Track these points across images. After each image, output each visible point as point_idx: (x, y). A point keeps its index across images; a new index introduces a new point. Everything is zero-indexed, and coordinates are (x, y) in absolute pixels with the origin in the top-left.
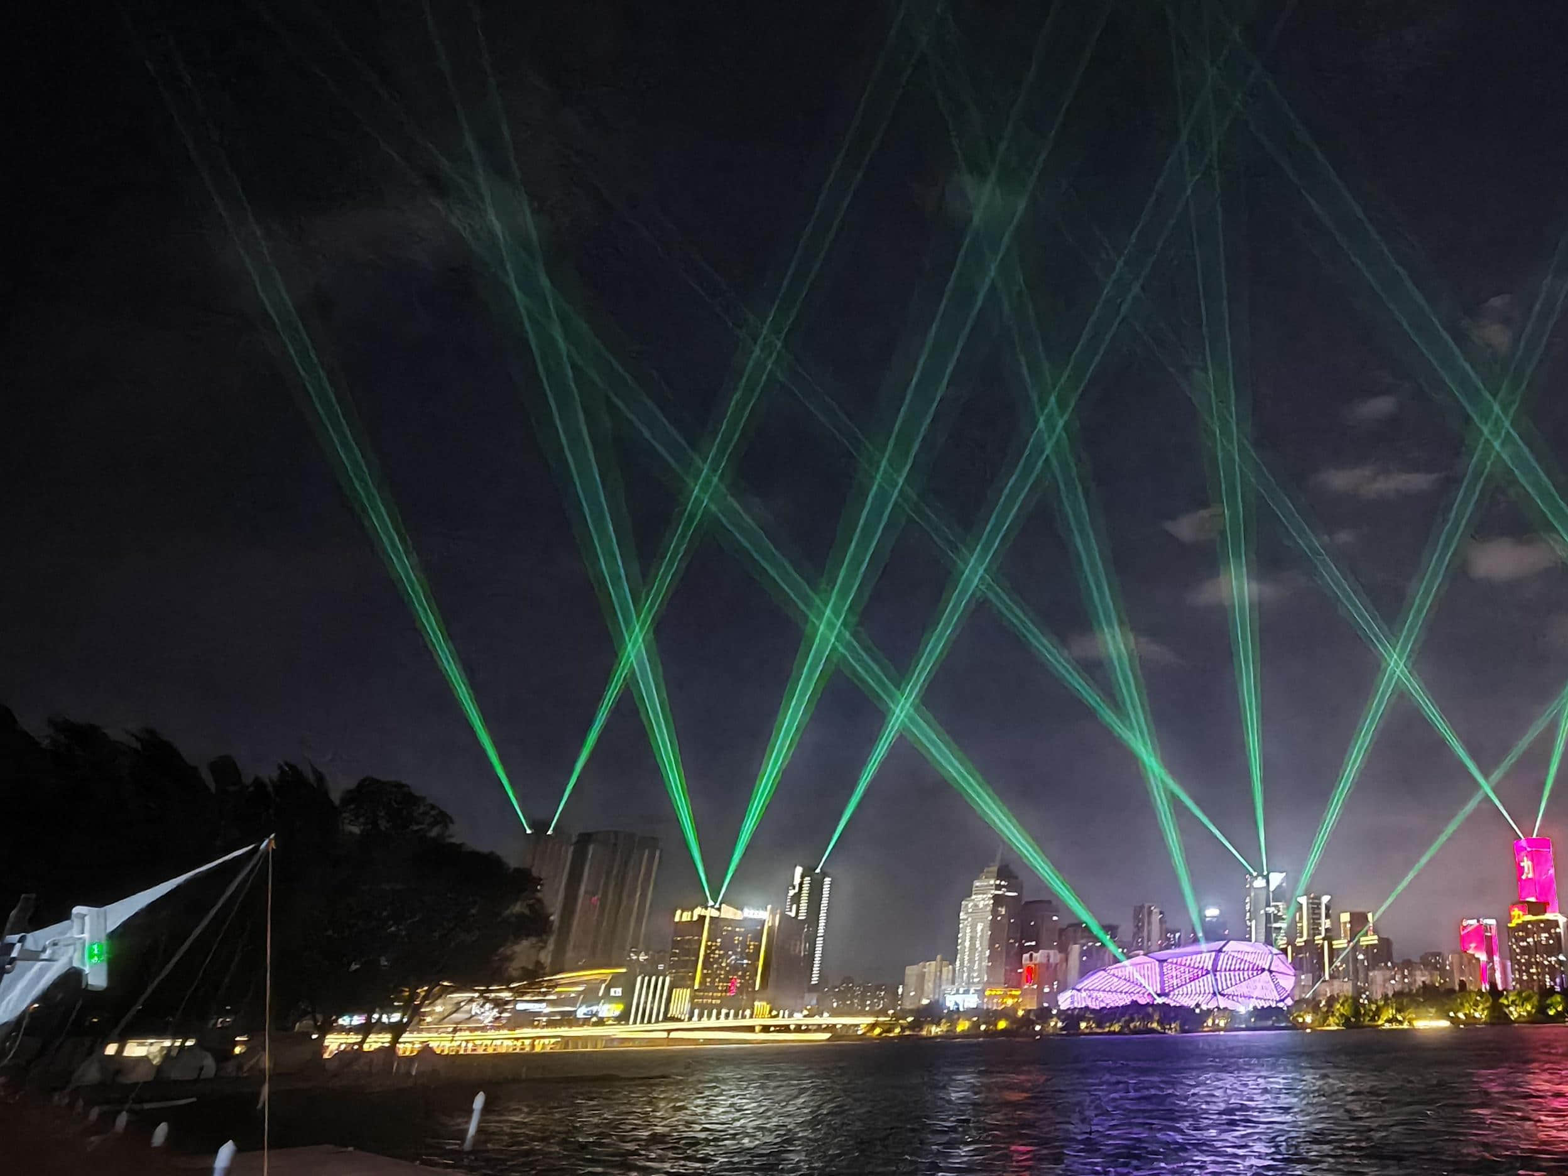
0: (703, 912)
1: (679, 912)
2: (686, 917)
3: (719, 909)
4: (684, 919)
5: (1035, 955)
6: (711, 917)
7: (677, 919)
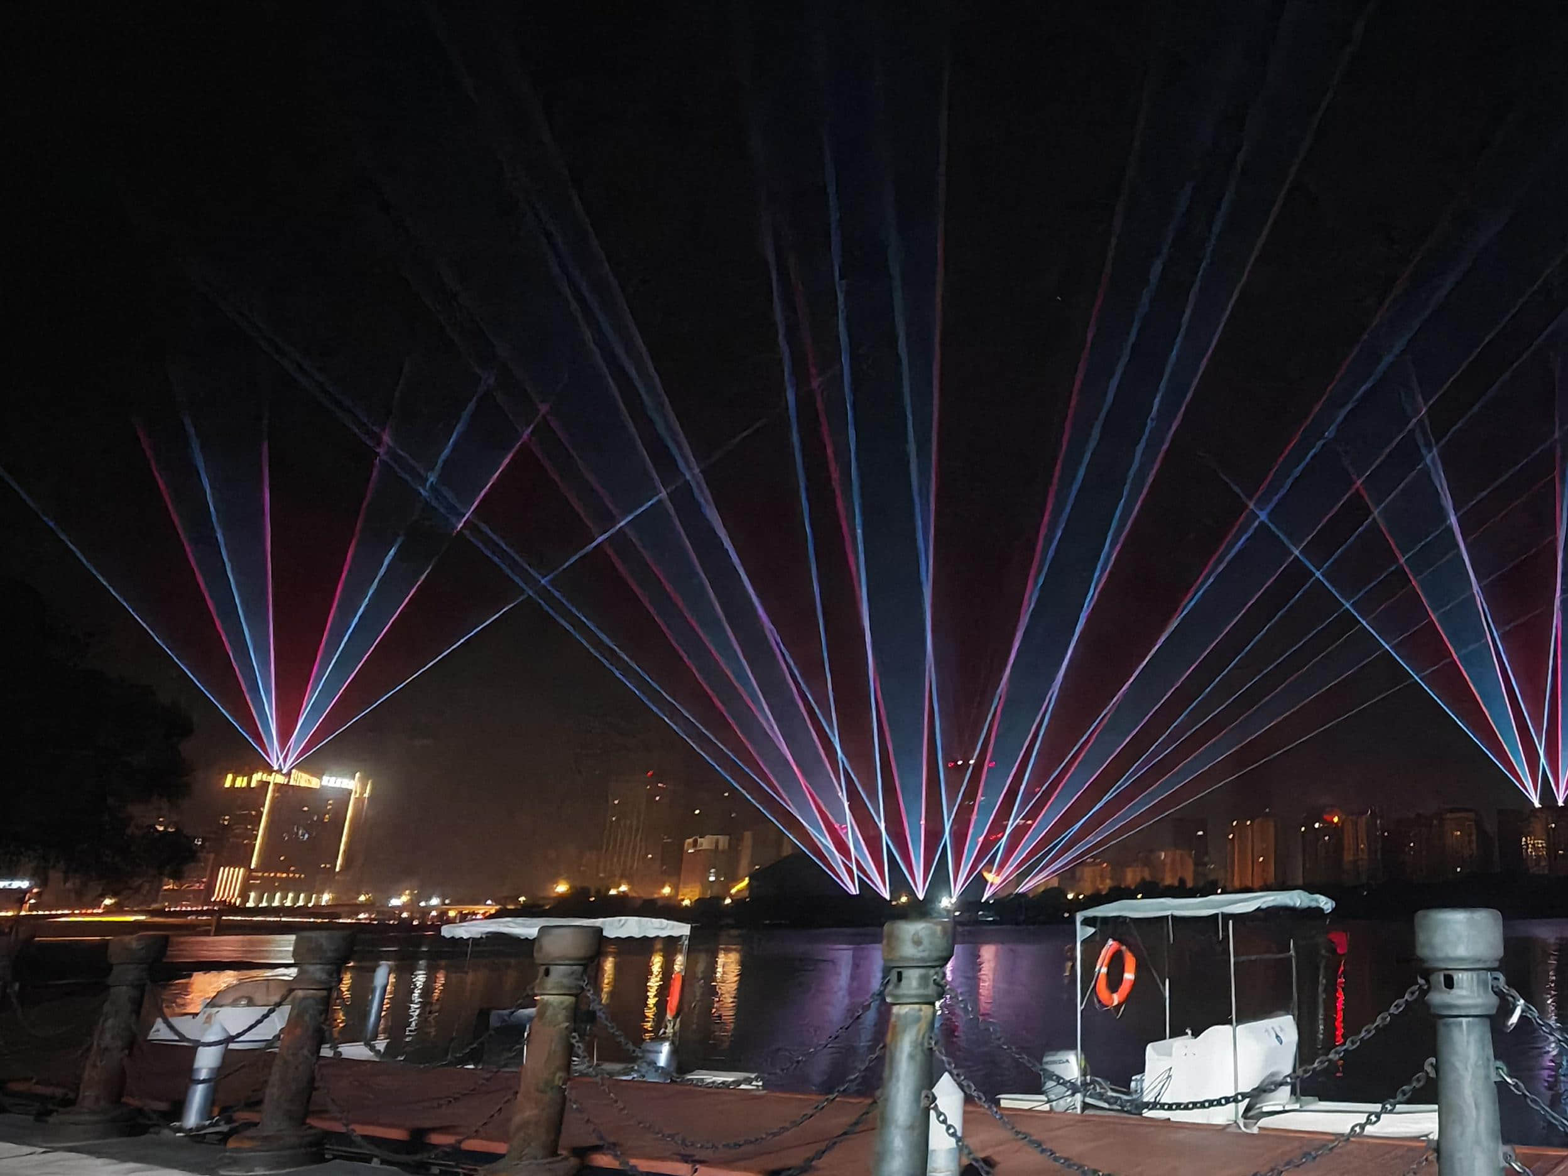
0: (265, 778)
1: (230, 777)
2: (241, 782)
3: (289, 774)
4: (238, 784)
5: (700, 840)
6: (275, 784)
7: (228, 784)
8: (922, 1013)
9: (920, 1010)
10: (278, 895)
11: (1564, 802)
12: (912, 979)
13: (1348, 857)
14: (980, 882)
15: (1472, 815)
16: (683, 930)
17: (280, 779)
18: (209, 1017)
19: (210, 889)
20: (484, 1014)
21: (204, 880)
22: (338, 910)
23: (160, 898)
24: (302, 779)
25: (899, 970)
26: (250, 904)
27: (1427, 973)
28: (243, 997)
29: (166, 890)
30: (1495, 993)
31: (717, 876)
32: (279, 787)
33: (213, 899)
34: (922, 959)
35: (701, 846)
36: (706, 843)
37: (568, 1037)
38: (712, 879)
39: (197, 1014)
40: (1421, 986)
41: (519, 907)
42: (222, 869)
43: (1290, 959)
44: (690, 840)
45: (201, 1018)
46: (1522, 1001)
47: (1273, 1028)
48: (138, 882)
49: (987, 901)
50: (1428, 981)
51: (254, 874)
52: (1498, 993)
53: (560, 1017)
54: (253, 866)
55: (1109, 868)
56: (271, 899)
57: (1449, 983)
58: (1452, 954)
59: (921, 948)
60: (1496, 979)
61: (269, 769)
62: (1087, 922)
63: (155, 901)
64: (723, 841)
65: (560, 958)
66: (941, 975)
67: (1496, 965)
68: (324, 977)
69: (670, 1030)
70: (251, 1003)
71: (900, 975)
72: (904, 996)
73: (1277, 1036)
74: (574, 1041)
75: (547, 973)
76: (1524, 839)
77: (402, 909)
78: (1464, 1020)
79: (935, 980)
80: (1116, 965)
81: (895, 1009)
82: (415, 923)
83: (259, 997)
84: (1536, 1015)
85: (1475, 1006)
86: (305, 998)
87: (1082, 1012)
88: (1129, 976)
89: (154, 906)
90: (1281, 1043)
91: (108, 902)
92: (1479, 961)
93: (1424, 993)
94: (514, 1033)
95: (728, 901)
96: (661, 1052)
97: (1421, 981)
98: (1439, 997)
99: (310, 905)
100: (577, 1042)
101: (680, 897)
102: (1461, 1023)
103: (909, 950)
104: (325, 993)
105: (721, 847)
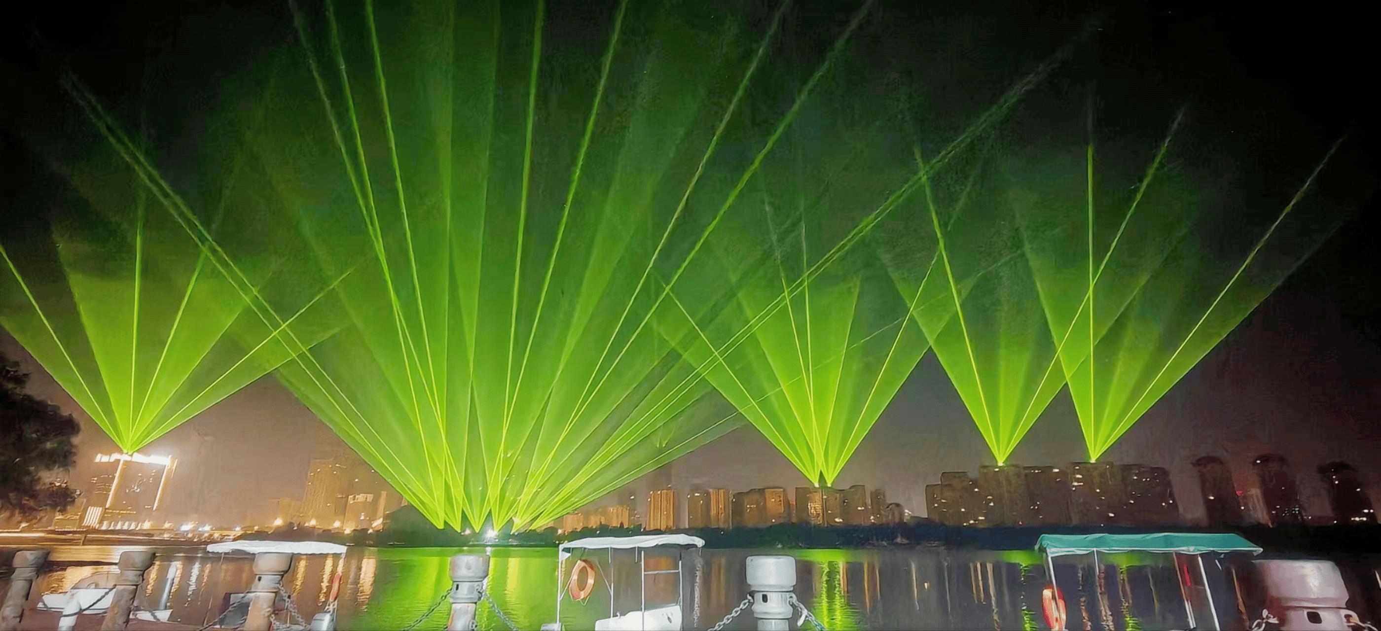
8: (469, 608)
9: (468, 606)
10: (120, 523)
11: (832, 484)
12: (464, 588)
13: (713, 512)
14: (510, 522)
15: (782, 490)
16: (342, 549)
17: (128, 458)
18: (73, 595)
19: (82, 518)
20: (227, 597)
21: (79, 514)
22: (152, 532)
23: (53, 524)
24: (138, 458)
25: (458, 583)
26: (104, 528)
27: (752, 594)
28: (93, 583)
29: (57, 519)
30: (791, 605)
31: (366, 516)
32: (126, 462)
33: (83, 524)
34: (469, 577)
35: (357, 499)
36: (361, 498)
37: (269, 616)
38: (362, 518)
39: (66, 592)
40: (749, 600)
41: (253, 532)
42: (90, 507)
43: (679, 572)
44: (352, 496)
45: (68, 595)
46: (806, 611)
47: (667, 614)
48: (42, 514)
49: (514, 534)
50: (753, 598)
51: (107, 511)
52: (793, 605)
53: (265, 606)
54: (107, 506)
55: (582, 516)
56: (115, 525)
57: (765, 598)
58: (766, 583)
59: (471, 571)
60: (791, 597)
61: (120, 451)
62: (567, 550)
63: (50, 526)
64: (370, 497)
65: (266, 571)
66: (481, 585)
67: (792, 589)
68: (136, 579)
69: (331, 608)
70: (97, 586)
71: (458, 586)
72: (460, 596)
73: (669, 618)
74: (272, 620)
75: (260, 579)
76: (809, 504)
77: (188, 532)
78: (773, 621)
79: (477, 589)
80: (583, 573)
81: (454, 606)
82: (195, 540)
83: (102, 583)
84: (814, 619)
85: (780, 614)
86: (124, 590)
87: (560, 601)
88: (591, 581)
89: (49, 528)
90: (671, 622)
91: (24, 525)
92: (782, 587)
93: (751, 604)
94: (244, 608)
95: (370, 531)
96: (323, 620)
97: (750, 598)
98: (759, 607)
99: (137, 529)
100: (274, 620)
101: (344, 528)
102: (771, 623)
103: (463, 572)
104: (135, 587)
105: (368, 500)
